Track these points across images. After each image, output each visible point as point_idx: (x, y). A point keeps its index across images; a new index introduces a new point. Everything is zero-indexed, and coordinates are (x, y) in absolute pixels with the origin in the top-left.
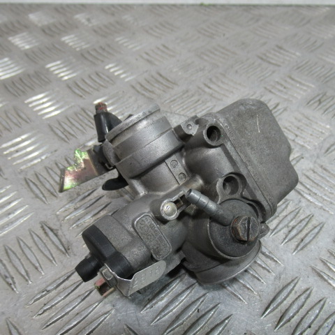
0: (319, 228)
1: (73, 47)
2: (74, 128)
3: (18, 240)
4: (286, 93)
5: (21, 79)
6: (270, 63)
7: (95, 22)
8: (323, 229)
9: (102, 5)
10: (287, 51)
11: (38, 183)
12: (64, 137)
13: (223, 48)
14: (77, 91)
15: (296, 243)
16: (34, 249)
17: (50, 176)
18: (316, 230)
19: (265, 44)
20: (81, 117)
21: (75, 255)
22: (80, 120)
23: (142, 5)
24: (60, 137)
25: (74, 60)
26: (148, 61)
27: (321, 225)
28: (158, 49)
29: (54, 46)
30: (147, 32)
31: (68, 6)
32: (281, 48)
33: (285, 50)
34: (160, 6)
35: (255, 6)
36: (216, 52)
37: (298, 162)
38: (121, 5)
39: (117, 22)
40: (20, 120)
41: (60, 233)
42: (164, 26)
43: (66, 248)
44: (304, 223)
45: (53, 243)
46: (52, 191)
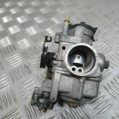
0: (109, 74)
1: (43, 13)
2: (38, 38)
3: (18, 69)
4: (111, 28)
5: (26, 23)
6: (108, 18)
8: (111, 74)
11: (25, 54)
12: (35, 40)
13: (92, 12)
14: (41, 27)
16: (21, 72)
19: (108, 11)
20: (41, 35)
21: (32, 74)
22: (41, 36)
25: (42, 17)
28: (70, 13)
29: (37, 12)
30: (67, 7)
33: (115, 13)
36: (89, 14)
37: (108, 52)
39: (58, 4)
40: (24, 35)
41: (29, 68)
43: (30, 72)
45: (27, 71)
46: (29, 56)
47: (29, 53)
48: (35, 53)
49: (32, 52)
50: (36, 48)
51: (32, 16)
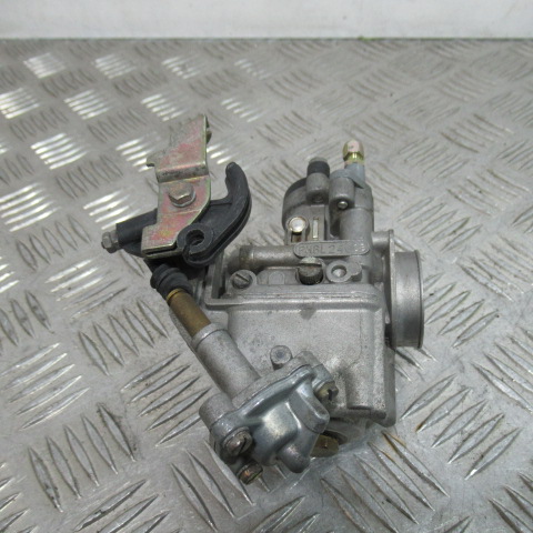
0: (510, 438)
1: (158, 115)
3: (66, 430)
4: (482, 201)
5: (80, 169)
6: (461, 145)
7: (193, 72)
8: (517, 440)
9: (204, 40)
10: (491, 125)
11: (96, 341)
13: (389, 119)
15: (473, 461)
16: (87, 445)
17: (115, 331)
18: (506, 442)
19: (456, 110)
21: (143, 458)
23: (266, 40)
24: (131, 267)
25: (158, 138)
26: (269, 140)
27: (515, 434)
28: (286, 118)
29: (130, 113)
30: (271, 88)
31: (155, 42)
32: (481, 119)
33: (487, 123)
34: (294, 41)
35: (448, 42)
36: (375, 127)
37: (488, 322)
38: (233, 41)
39: (226, 71)
40: (76, 238)
41: (124, 423)
42: (298, 79)
43: (132, 446)
44: (487, 428)
45: (113, 437)
46: (116, 354)
47: (113, 335)
48: (146, 335)
49: (131, 331)
50: (147, 311)
51: (104, 129)
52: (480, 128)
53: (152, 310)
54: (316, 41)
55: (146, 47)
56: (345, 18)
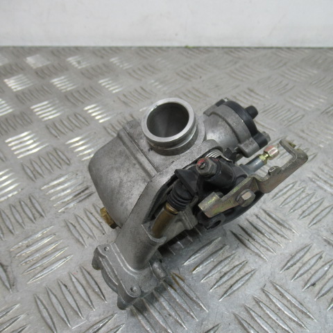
0: (249, 275)
1: (60, 89)
2: (43, 168)
5: (7, 119)
7: (84, 65)
8: (254, 276)
9: (94, 47)
10: (257, 94)
12: (32, 176)
13: (197, 91)
14: (53, 132)
15: (225, 290)
17: (13, 214)
18: (247, 277)
19: (237, 86)
20: (51, 157)
21: (18, 291)
22: (51, 160)
23: (131, 47)
24: (29, 176)
25: (57, 102)
26: (124, 102)
27: (252, 273)
28: (136, 90)
29: (42, 87)
30: (130, 74)
31: (64, 49)
32: (252, 91)
33: (255, 93)
34: (147, 48)
35: (237, 49)
36: (189, 95)
38: (111, 48)
39: (104, 65)
41: (9, 269)
42: (146, 69)
43: (12, 284)
44: (237, 269)
46: (11, 228)
47: (11, 217)
48: (31, 216)
49: (23, 214)
50: (34, 201)
51: (25, 97)
52: (250, 96)
53: (37, 201)
54: (160, 48)
55: (58, 51)
56: (176, 35)
